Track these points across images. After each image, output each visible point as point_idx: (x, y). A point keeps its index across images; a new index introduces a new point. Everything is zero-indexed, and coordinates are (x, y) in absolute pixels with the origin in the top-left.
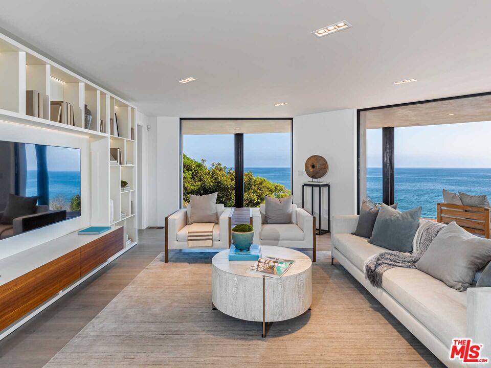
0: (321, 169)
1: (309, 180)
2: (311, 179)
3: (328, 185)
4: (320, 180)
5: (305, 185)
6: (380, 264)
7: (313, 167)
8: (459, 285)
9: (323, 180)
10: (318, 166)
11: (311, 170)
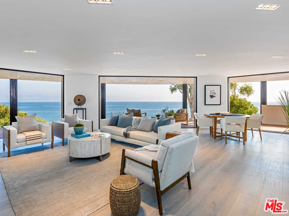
0: (83, 101)
1: (76, 107)
2: (77, 106)
3: (85, 109)
4: (82, 106)
5: (75, 109)
6: (128, 131)
7: (79, 100)
8: (150, 131)
9: (83, 106)
10: (81, 100)
11: (78, 102)
